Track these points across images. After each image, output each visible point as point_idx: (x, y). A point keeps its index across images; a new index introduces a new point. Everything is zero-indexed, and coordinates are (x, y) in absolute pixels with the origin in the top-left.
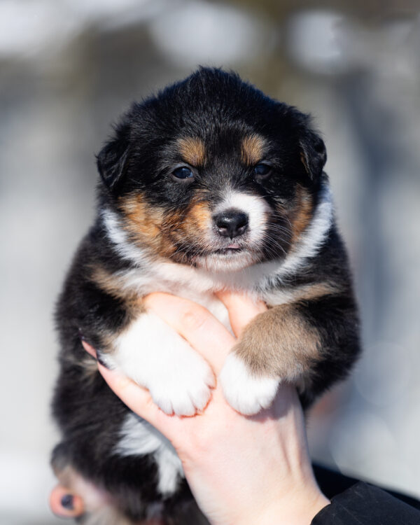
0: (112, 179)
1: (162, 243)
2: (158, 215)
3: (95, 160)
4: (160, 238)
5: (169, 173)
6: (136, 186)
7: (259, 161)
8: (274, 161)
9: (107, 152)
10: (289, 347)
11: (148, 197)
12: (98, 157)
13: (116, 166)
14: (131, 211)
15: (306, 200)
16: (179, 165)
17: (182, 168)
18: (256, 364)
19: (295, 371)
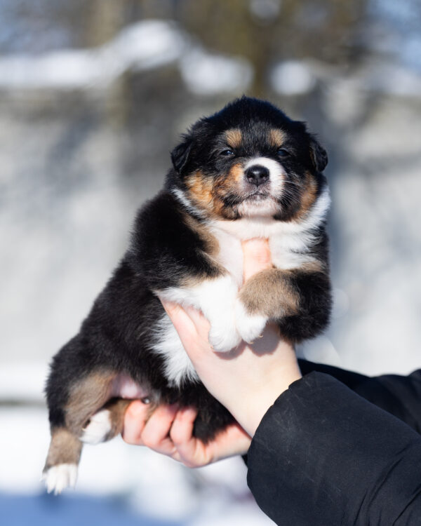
0: (180, 165)
1: (214, 205)
2: (210, 183)
3: (170, 155)
4: (212, 202)
5: (218, 154)
6: (196, 167)
7: (280, 147)
8: (290, 149)
9: (177, 150)
10: (276, 298)
11: (204, 170)
12: (172, 154)
13: (183, 157)
14: (192, 185)
15: (313, 185)
16: (225, 149)
17: (227, 151)
18: (252, 306)
19: (278, 314)
